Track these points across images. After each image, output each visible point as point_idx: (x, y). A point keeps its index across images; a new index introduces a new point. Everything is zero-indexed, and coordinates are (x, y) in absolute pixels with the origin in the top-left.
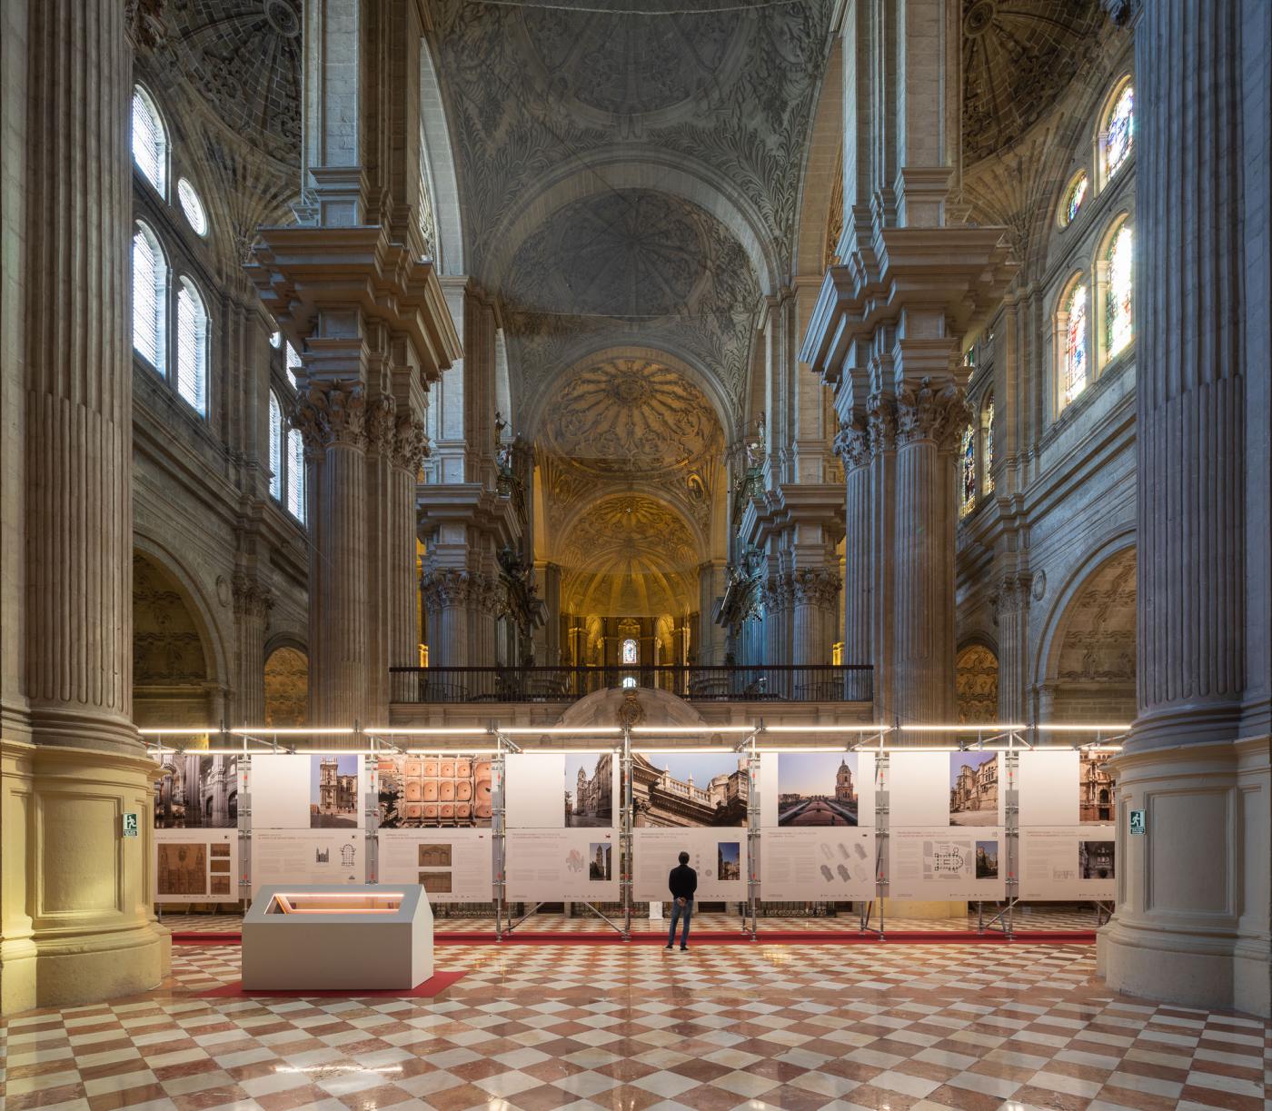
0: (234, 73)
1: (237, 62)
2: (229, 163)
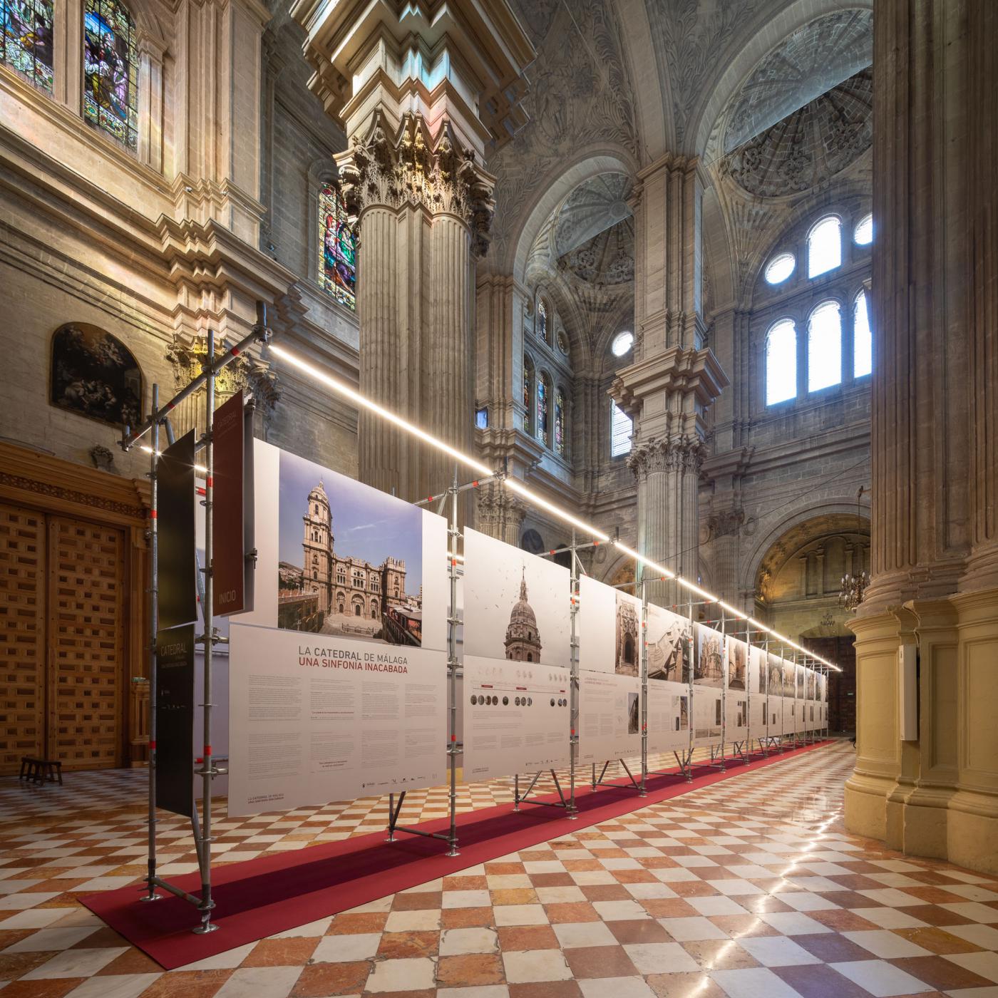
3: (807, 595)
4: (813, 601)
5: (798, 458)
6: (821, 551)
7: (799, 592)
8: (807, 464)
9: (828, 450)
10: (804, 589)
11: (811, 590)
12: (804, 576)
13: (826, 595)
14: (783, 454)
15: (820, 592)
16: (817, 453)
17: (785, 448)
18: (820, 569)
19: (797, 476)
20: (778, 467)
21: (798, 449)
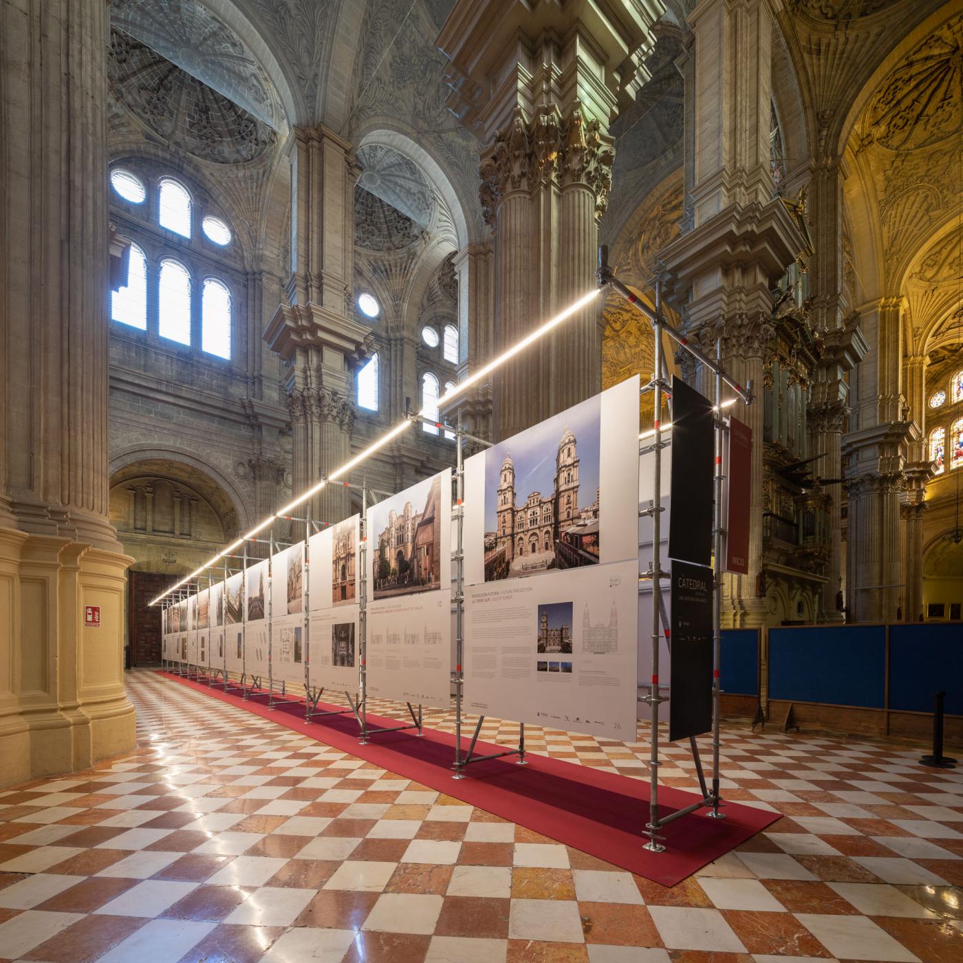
0: (161, 98)
1: (162, 91)
2: (383, 269)
3: (135, 528)
4: (142, 537)
5: (152, 395)
6: (149, 489)
7: (127, 524)
8: (160, 405)
9: (181, 402)
10: (132, 521)
11: (139, 524)
12: (132, 509)
13: (155, 533)
14: (137, 382)
15: (149, 529)
16: (171, 400)
17: (139, 377)
18: (149, 507)
19: (150, 412)
20: (128, 392)
21: (154, 386)
